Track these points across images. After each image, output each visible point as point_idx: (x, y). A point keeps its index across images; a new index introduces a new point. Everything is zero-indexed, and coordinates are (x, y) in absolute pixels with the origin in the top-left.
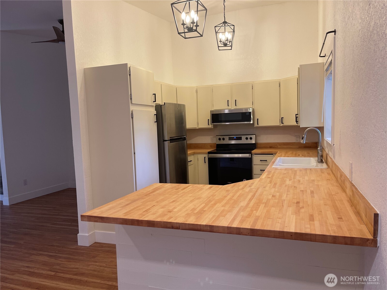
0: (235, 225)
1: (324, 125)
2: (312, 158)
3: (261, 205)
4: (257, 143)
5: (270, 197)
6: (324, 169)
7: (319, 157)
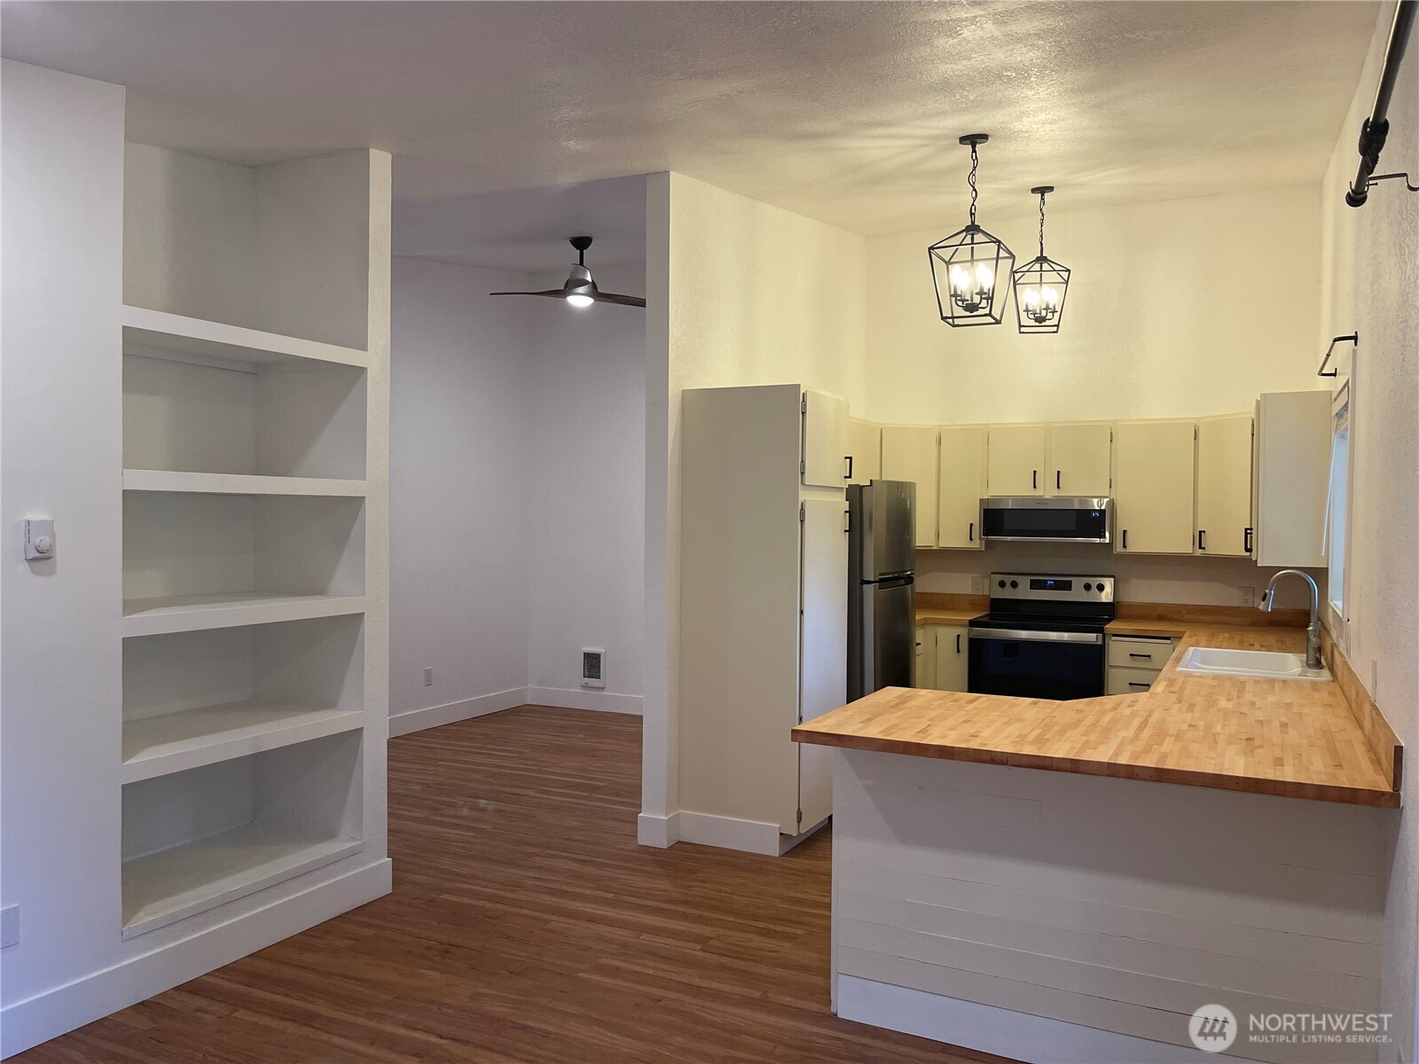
0: (1123, 760)
1: (1328, 565)
2: (1290, 655)
3: (1167, 738)
4: (1118, 602)
5: (1185, 727)
6: (1323, 682)
7: (1311, 651)
